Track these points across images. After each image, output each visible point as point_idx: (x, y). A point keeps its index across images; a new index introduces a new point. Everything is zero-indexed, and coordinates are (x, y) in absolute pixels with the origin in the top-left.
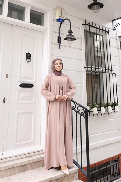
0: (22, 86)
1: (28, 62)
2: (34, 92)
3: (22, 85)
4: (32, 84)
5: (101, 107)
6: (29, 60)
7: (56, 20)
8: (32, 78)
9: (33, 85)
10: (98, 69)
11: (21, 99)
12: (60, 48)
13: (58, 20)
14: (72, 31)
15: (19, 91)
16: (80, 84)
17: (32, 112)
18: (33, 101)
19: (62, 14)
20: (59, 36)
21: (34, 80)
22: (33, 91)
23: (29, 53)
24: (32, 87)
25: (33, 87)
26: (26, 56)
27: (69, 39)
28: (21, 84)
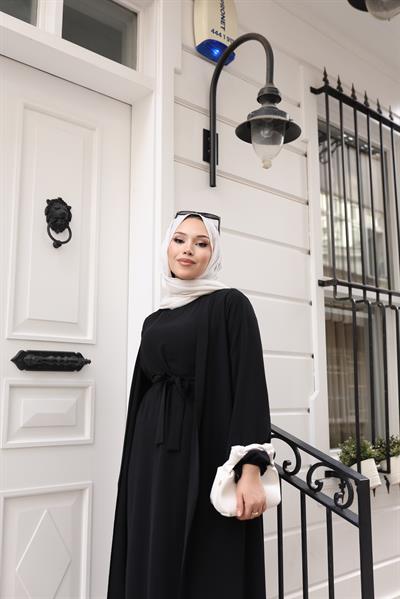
0: (29, 361)
1: (57, 244)
2: (89, 393)
3: (28, 357)
4: (79, 355)
5: (388, 458)
6: (61, 237)
7: (192, 47)
8: (75, 326)
9: (86, 357)
10: (375, 294)
11: (24, 427)
12: (213, 184)
13: (205, 49)
14: (276, 91)
15: (12, 387)
16: (303, 354)
17: (81, 491)
18: (87, 436)
19: (223, 22)
20: (208, 128)
21: (89, 337)
22: (84, 388)
23: (60, 200)
24: (79, 368)
25: (86, 367)
26: (48, 212)
27: (265, 133)
28: (22, 354)
